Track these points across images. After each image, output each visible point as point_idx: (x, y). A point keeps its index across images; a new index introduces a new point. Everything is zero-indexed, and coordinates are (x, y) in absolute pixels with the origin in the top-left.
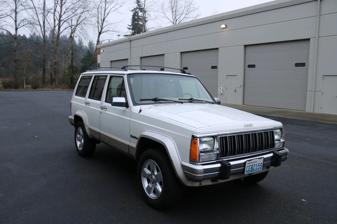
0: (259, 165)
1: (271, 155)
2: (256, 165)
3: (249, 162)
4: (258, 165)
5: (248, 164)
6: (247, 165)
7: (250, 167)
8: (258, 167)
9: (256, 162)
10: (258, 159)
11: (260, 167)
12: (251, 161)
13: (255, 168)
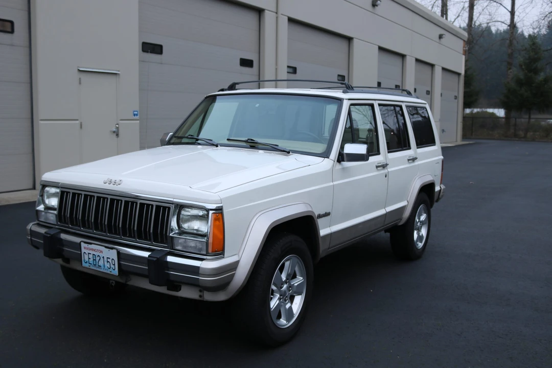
0: (108, 262)
1: (146, 254)
2: (102, 258)
3: (86, 245)
4: (105, 259)
5: (85, 248)
6: (83, 250)
7: (91, 256)
8: (107, 265)
9: (101, 252)
10: (104, 248)
11: (112, 266)
12: (90, 246)
13: (101, 263)
